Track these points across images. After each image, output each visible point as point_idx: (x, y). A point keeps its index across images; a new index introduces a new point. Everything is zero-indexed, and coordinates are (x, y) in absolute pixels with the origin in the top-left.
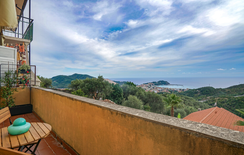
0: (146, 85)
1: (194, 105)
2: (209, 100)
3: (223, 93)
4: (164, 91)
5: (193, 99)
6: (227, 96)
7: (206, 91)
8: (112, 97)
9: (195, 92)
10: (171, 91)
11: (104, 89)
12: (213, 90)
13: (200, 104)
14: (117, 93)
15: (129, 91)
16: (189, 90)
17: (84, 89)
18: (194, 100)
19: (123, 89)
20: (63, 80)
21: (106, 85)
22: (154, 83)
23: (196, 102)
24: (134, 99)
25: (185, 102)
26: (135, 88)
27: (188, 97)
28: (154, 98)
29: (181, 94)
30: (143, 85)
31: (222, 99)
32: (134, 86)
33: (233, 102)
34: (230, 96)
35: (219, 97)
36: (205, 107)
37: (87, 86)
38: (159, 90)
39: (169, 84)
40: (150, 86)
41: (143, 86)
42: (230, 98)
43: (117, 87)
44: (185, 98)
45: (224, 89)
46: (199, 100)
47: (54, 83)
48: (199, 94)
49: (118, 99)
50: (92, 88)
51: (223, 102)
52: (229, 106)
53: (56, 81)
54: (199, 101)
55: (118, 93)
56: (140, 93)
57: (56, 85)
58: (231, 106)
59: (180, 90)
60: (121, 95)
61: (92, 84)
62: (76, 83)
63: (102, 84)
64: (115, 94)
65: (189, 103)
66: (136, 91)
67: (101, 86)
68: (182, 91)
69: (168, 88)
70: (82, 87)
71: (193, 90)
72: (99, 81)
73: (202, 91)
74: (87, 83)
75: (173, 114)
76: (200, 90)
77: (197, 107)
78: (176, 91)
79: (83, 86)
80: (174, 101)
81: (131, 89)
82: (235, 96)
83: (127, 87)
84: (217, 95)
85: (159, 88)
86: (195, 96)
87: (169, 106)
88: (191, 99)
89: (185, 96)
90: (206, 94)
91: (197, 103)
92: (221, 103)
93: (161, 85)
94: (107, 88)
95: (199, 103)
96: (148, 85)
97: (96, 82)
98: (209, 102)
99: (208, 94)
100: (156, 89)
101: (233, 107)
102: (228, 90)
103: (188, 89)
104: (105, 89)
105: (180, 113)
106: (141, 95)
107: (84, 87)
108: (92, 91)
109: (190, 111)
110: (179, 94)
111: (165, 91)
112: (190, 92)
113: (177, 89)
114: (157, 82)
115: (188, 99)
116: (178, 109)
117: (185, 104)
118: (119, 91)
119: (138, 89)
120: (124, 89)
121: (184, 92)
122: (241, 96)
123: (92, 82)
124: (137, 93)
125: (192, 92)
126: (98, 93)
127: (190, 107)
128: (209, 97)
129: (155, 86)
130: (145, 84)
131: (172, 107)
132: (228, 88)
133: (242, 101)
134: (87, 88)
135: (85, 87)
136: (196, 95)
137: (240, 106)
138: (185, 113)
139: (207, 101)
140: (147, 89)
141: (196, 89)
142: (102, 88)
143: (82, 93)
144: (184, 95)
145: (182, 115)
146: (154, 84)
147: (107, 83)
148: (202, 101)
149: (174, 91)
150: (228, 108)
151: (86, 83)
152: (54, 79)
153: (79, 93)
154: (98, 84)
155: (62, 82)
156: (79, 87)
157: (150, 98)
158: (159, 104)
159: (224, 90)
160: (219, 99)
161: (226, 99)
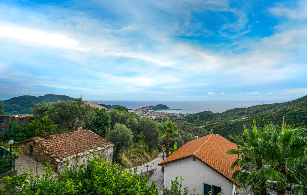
0: (143, 109)
1: (193, 131)
2: (208, 126)
3: (220, 117)
4: (162, 117)
5: (192, 124)
6: (224, 121)
7: (205, 116)
8: (96, 126)
9: (195, 117)
10: (171, 117)
11: (83, 116)
12: (211, 115)
13: (199, 130)
14: (102, 120)
15: (119, 118)
16: (189, 114)
17: (53, 115)
18: (194, 126)
19: (111, 115)
20: (29, 103)
21: (86, 111)
22: (151, 107)
23: (195, 127)
24: (122, 129)
25: (184, 128)
26: (125, 114)
27: (187, 122)
28: (148, 126)
29: (181, 120)
30: (139, 109)
31: (220, 124)
32: (125, 111)
33: (229, 126)
34: (226, 120)
35: (217, 122)
36: (203, 133)
37: (58, 112)
38: (157, 116)
39: (168, 108)
40: (146, 111)
41: (139, 111)
42: (226, 122)
43: (102, 113)
44: (184, 124)
45: (221, 113)
46: (199, 125)
47: (13, 107)
48: (198, 119)
49: (104, 128)
50: (66, 115)
51: (220, 127)
52: (225, 131)
53: (17, 104)
54: (198, 127)
55: (104, 120)
56: (132, 120)
57: (17, 109)
58: (227, 130)
59: (179, 115)
60: (107, 123)
61: (66, 109)
62: (42, 107)
63: (81, 109)
64: (100, 122)
65: (188, 130)
66: (127, 118)
67: (80, 112)
68: (182, 116)
69: (167, 113)
70: (49, 113)
71: (193, 115)
72: (76, 105)
73: (201, 116)
74: (58, 108)
75: (168, 145)
76: (199, 115)
77: (196, 134)
78: (175, 116)
79: (53, 111)
80: (169, 129)
81: (121, 114)
82: (231, 120)
83: (116, 112)
84: (215, 120)
85: (158, 113)
86: (194, 122)
87: (164, 136)
88: (191, 125)
89: (184, 122)
90: (205, 119)
91: (196, 129)
92: (219, 127)
93: (159, 109)
94: (87, 114)
95: (198, 128)
96: (145, 110)
97: (72, 106)
98: (207, 127)
99: (207, 119)
100: (153, 114)
101: (229, 131)
102: (224, 115)
103: (187, 114)
104: (85, 115)
105: (177, 142)
106: (133, 122)
107: (53, 114)
108: (66, 118)
109: (188, 139)
110: (179, 120)
111: (164, 116)
112: (190, 117)
113: (176, 114)
114: (155, 106)
115: (187, 125)
116: (175, 138)
117: (184, 131)
118: (105, 117)
119: (130, 115)
120: (113, 115)
121: (184, 118)
122: (236, 120)
123: (65, 107)
124: (128, 119)
125: (192, 117)
126: (74, 121)
127: (189, 134)
128: (208, 122)
129: (152, 111)
130: (141, 108)
131: (168, 136)
132: (225, 112)
133: (236, 125)
134: (58, 114)
135: (55, 113)
136: (195, 120)
137: (235, 130)
138: (183, 141)
139: (206, 126)
140: (143, 115)
141: (196, 114)
142: (80, 115)
143: (50, 122)
144: (184, 120)
145: (179, 144)
146: (151, 109)
147: (88, 108)
148: (201, 127)
149: (174, 116)
150: (225, 132)
151: (56, 108)
152: (14, 101)
153: (45, 122)
154: (74, 109)
155: (28, 105)
156: (46, 113)
157: (144, 125)
158: (154, 133)
159: (221, 115)
160: (217, 124)
161: (223, 123)
